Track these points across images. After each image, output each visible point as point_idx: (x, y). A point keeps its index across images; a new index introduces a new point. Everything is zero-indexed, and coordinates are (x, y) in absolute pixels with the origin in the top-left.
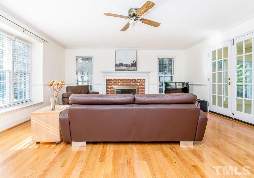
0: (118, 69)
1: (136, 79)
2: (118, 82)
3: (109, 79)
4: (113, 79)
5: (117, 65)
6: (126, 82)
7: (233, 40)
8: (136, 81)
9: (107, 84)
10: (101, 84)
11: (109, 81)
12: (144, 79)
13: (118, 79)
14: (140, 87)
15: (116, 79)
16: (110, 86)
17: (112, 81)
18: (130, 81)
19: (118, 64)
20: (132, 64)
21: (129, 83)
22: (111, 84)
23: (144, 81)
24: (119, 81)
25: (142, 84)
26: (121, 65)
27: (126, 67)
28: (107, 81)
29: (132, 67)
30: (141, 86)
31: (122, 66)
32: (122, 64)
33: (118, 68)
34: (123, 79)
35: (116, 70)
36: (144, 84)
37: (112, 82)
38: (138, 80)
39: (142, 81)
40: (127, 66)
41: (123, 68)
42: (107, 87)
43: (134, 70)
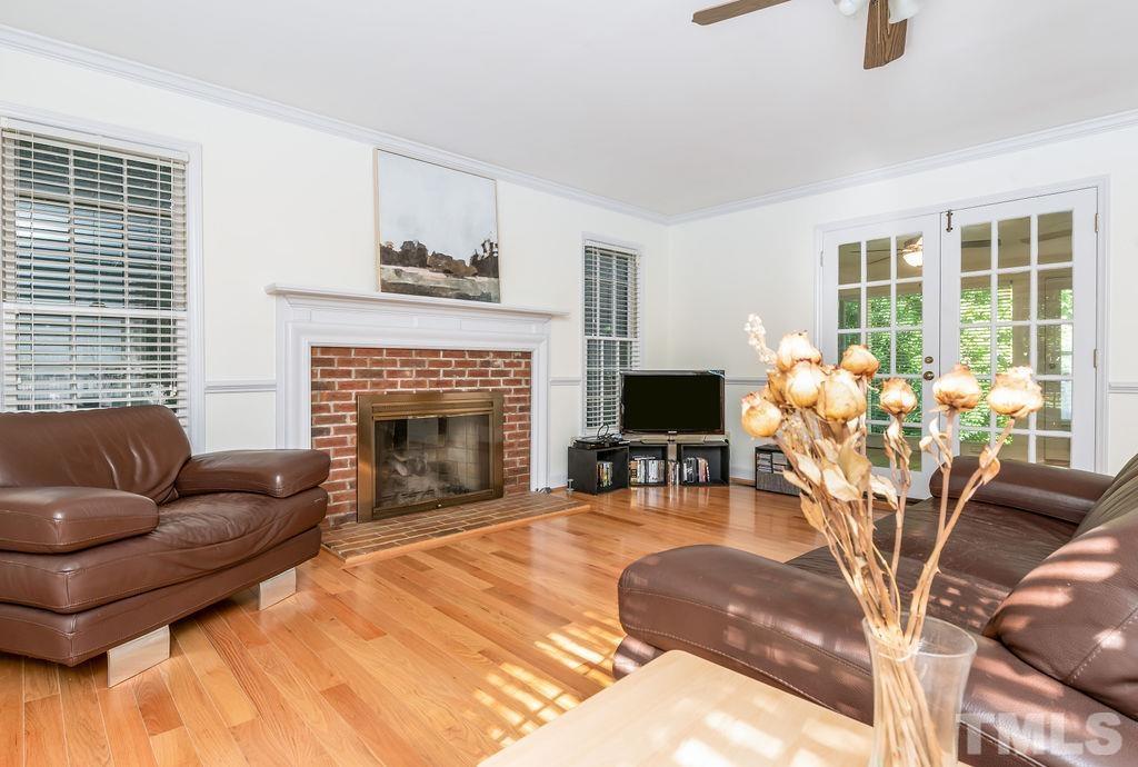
0: (396, 280)
1: (487, 353)
2: (392, 374)
3: (326, 349)
4: (359, 350)
5: (387, 255)
6: (436, 374)
7: (949, 214)
8: (487, 364)
9: (315, 386)
11: (330, 362)
12: (527, 355)
13: (393, 352)
14: (511, 400)
15: (379, 351)
16: (334, 397)
17: (350, 363)
18: (459, 364)
19: (397, 248)
20: (474, 260)
21: (455, 379)
22: (343, 386)
23: (528, 365)
24: (394, 363)
25: (519, 382)
26: (413, 255)
27: (447, 272)
28: (315, 362)
29: (478, 279)
30: (512, 395)
31: (423, 264)
32: (422, 250)
33: (398, 272)
34: (421, 352)
35: (387, 287)
36: (528, 382)
37: (348, 373)
38: (500, 361)
39: (519, 364)
40: (450, 267)
41: (428, 276)
42: (314, 409)
43: (486, 298)
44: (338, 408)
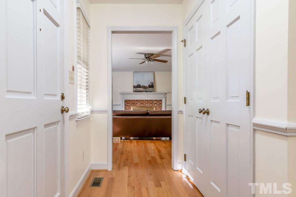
0: (135, 90)
1: (153, 100)
2: (136, 103)
3: (127, 100)
4: (131, 100)
5: (134, 87)
6: (143, 103)
8: (153, 102)
9: (125, 105)
10: (120, 105)
11: (127, 102)
12: (161, 100)
13: (136, 100)
14: (157, 108)
15: (134, 100)
17: (130, 102)
18: (147, 102)
19: (136, 86)
20: (149, 86)
21: (147, 104)
22: (129, 105)
23: (161, 102)
24: (137, 102)
25: (159, 105)
26: (139, 86)
27: (144, 88)
28: (125, 102)
29: (149, 89)
30: (158, 107)
31: (140, 87)
32: (140, 85)
33: (136, 89)
34: (141, 100)
35: (134, 91)
36: (161, 105)
37: (130, 103)
38: (155, 101)
39: (159, 102)
40: (145, 87)
41: (141, 89)
42: (125, 108)
43: (151, 91)
44: (128, 108)
